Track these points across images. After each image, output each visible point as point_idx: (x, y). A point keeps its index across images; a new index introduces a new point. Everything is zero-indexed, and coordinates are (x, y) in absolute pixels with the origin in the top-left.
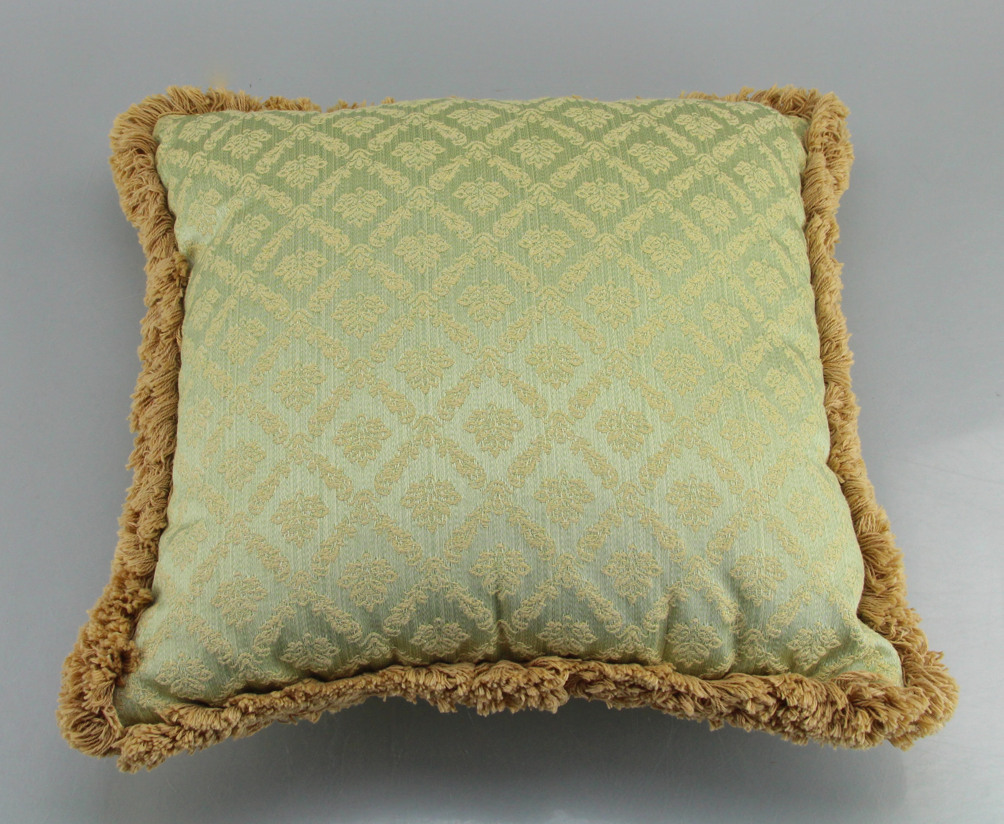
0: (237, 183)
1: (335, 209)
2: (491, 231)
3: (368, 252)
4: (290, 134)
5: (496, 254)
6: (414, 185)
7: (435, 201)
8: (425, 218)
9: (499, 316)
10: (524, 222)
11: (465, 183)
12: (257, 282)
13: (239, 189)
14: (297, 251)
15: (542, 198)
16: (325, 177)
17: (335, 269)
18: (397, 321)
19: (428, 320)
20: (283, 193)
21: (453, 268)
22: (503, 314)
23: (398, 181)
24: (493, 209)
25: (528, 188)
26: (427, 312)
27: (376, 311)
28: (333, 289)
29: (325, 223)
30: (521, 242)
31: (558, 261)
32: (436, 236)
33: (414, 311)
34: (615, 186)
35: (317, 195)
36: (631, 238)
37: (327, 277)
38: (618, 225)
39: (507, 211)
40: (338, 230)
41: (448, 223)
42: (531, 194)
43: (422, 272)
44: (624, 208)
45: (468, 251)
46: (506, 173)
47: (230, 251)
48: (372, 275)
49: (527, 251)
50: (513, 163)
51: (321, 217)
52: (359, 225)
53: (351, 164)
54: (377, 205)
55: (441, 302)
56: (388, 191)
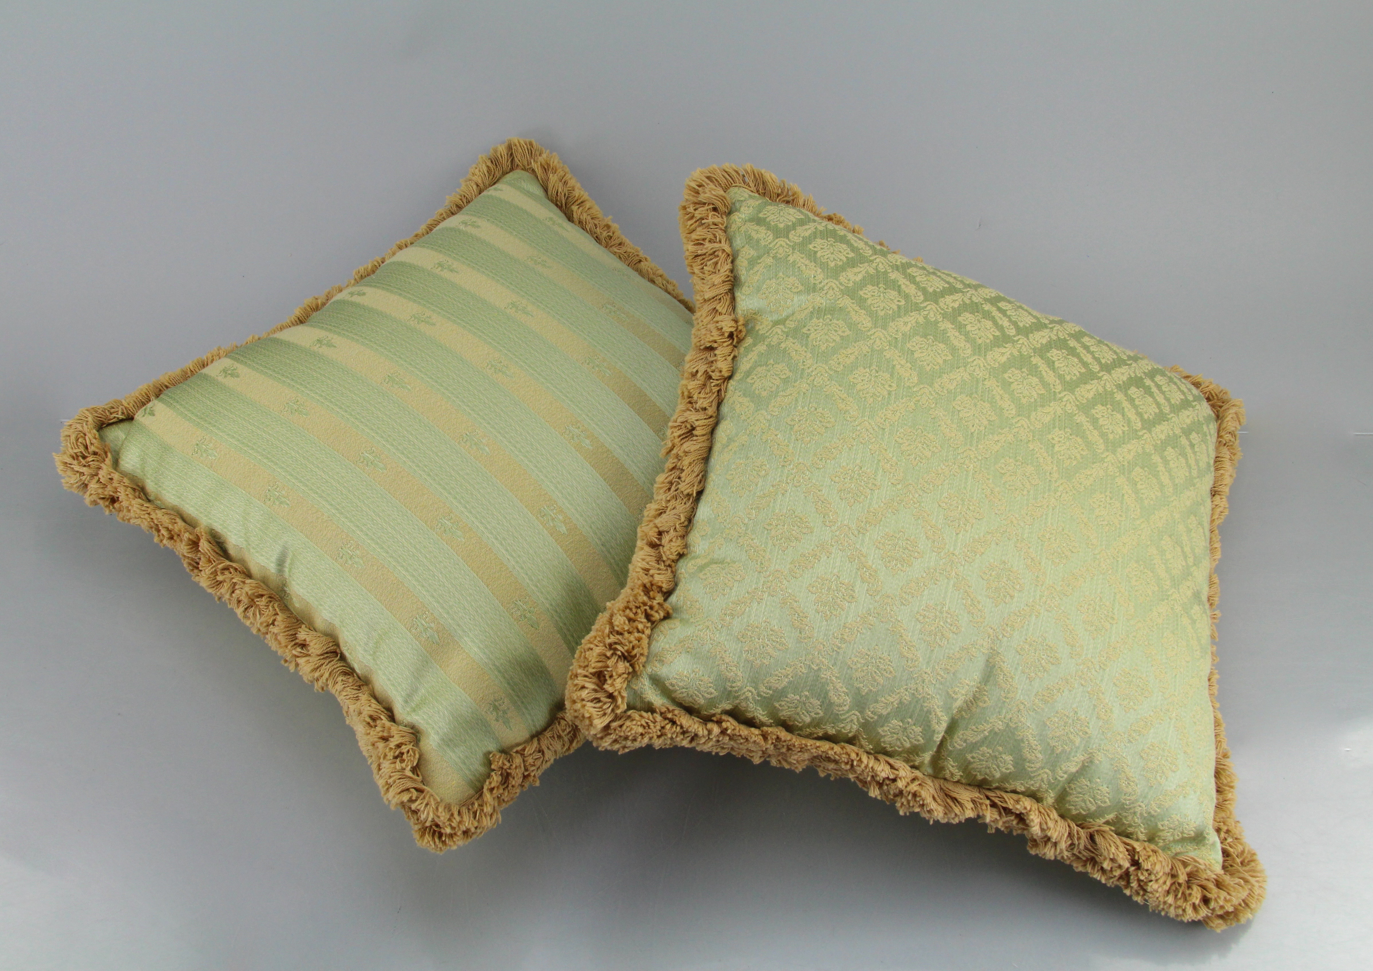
0: (820, 283)
1: (908, 345)
2: (1029, 418)
3: (932, 395)
4: (871, 261)
5: (1031, 439)
6: (974, 354)
7: (990, 375)
8: (980, 385)
9: (1025, 493)
10: (1054, 420)
11: (1013, 369)
12: (831, 378)
13: (822, 289)
14: (872, 368)
15: (1068, 407)
16: (902, 314)
17: (902, 398)
18: (947, 464)
19: (971, 474)
20: (863, 312)
21: (996, 438)
22: (1028, 492)
23: (962, 345)
24: (1032, 400)
25: (1060, 393)
26: (972, 466)
27: (931, 448)
28: (898, 414)
29: (898, 354)
30: (1050, 437)
31: (1075, 463)
32: (987, 405)
33: (962, 461)
34: (1119, 416)
35: (894, 327)
36: (1126, 463)
37: (895, 402)
38: (1119, 450)
39: (1042, 406)
40: (909, 365)
41: (998, 398)
42: (1061, 399)
43: (973, 431)
44: (1124, 437)
45: (1010, 428)
46: (1044, 373)
47: (807, 340)
48: (933, 417)
49: (1053, 446)
50: (1049, 367)
51: (895, 347)
52: (928, 368)
53: (925, 313)
54: (944, 358)
55: (983, 462)
56: (954, 350)
